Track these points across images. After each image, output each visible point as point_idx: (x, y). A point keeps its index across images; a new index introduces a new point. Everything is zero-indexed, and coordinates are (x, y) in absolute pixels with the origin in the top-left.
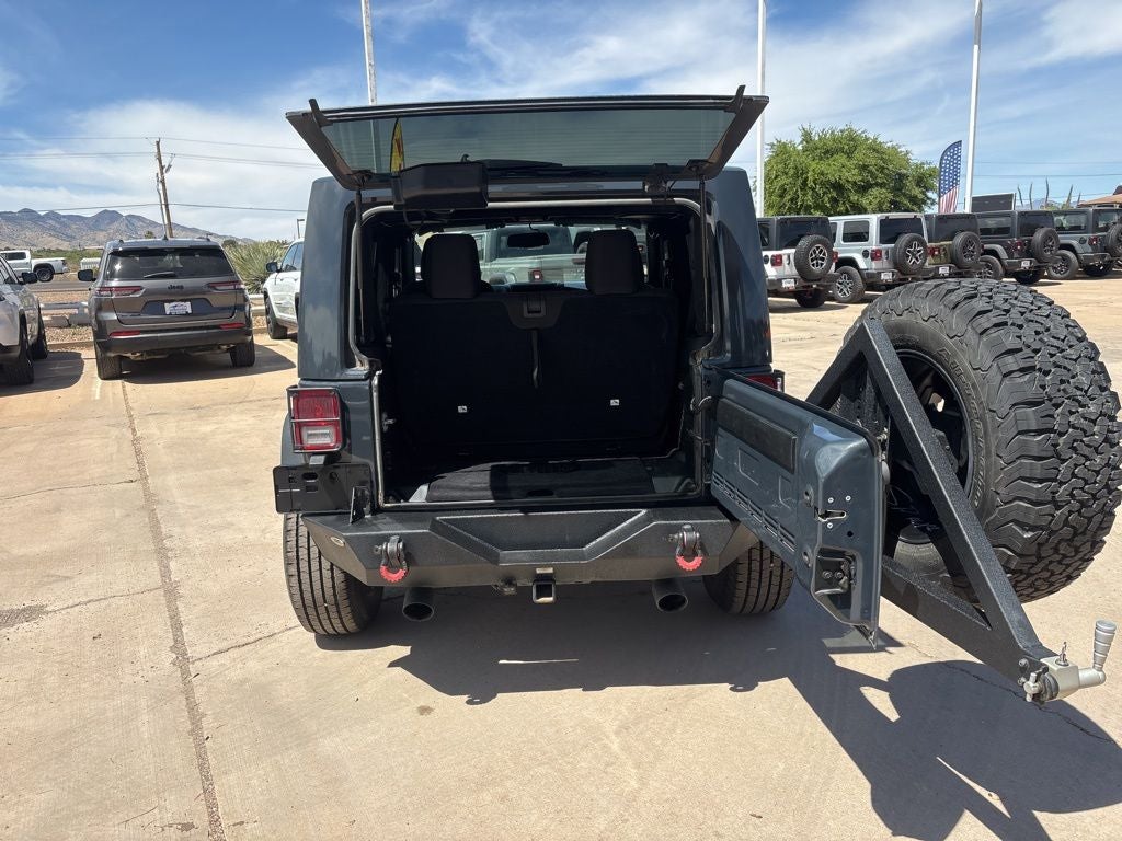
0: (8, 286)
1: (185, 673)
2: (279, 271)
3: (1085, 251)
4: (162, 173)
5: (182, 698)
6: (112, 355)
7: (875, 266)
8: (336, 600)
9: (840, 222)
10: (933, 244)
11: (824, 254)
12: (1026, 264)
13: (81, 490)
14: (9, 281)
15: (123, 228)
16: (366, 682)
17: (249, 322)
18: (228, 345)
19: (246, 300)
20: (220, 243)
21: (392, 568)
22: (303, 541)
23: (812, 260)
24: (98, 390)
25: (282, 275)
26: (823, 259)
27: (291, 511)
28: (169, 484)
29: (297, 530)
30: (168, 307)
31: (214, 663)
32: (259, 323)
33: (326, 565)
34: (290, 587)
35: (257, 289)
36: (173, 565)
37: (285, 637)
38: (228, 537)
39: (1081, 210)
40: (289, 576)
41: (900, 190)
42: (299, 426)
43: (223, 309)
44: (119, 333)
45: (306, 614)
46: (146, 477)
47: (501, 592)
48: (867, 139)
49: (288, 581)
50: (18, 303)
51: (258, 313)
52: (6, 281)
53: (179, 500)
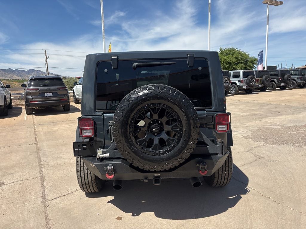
0: (2, 89)
1: (45, 205)
2: (77, 85)
3: (299, 81)
4: (46, 59)
5: (44, 214)
6: (30, 108)
7: (241, 84)
8: (92, 183)
9: (232, 72)
10: (257, 79)
11: (228, 81)
12: (282, 84)
13: (18, 147)
14: (2, 87)
15: (36, 74)
16: (101, 208)
17: (69, 99)
18: (63, 105)
19: (68, 92)
20: (62, 78)
21: (110, 174)
22: (82, 165)
23: (224, 83)
24: (26, 117)
25: (78, 86)
26: (227, 82)
27: (78, 156)
28: (44, 145)
29: (80, 161)
30: (46, 94)
31: (54, 201)
32: (72, 99)
33: (89, 172)
34: (78, 178)
35: (71, 90)
36: (43, 170)
37: (76, 193)
38: (60, 161)
39: (297, 70)
40: (78, 175)
41: (246, 64)
42: (81, 130)
43: (61, 95)
44: (32, 102)
45: (83, 187)
46: (37, 143)
47: (143, 182)
48: (238, 51)
49: (77, 177)
50: (4, 93)
51: (71, 96)
52: (1, 87)
53: (47, 150)
